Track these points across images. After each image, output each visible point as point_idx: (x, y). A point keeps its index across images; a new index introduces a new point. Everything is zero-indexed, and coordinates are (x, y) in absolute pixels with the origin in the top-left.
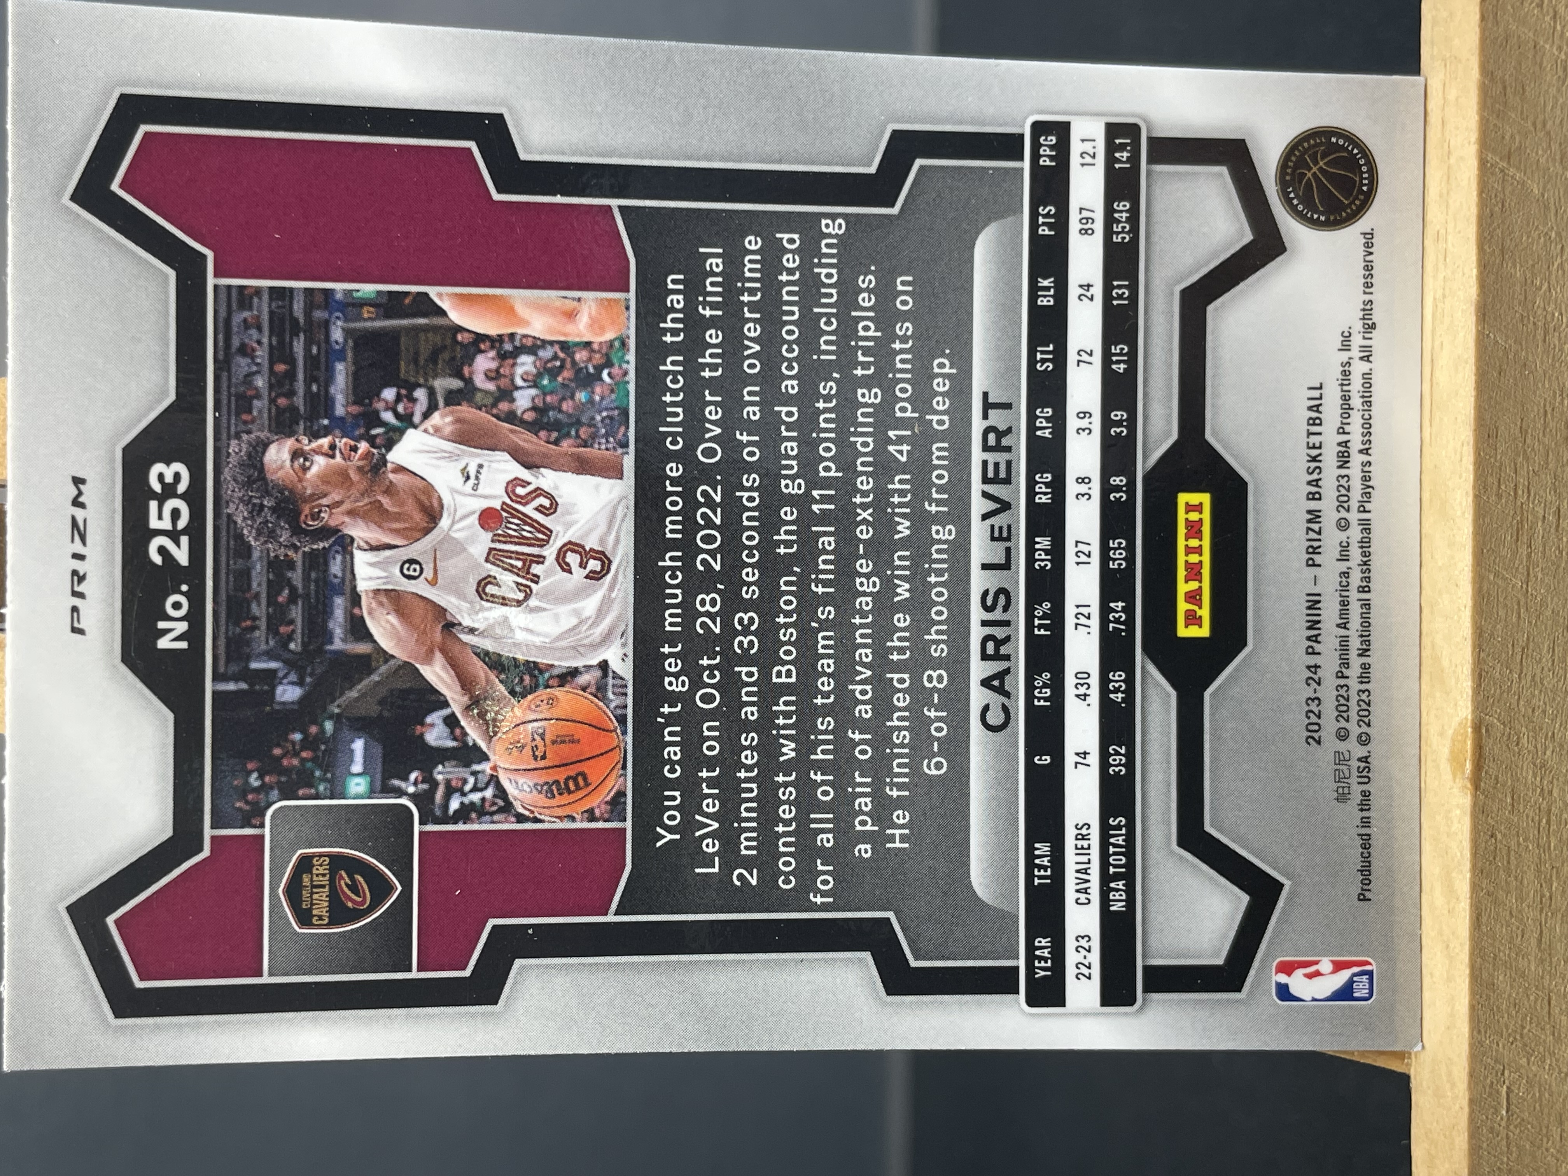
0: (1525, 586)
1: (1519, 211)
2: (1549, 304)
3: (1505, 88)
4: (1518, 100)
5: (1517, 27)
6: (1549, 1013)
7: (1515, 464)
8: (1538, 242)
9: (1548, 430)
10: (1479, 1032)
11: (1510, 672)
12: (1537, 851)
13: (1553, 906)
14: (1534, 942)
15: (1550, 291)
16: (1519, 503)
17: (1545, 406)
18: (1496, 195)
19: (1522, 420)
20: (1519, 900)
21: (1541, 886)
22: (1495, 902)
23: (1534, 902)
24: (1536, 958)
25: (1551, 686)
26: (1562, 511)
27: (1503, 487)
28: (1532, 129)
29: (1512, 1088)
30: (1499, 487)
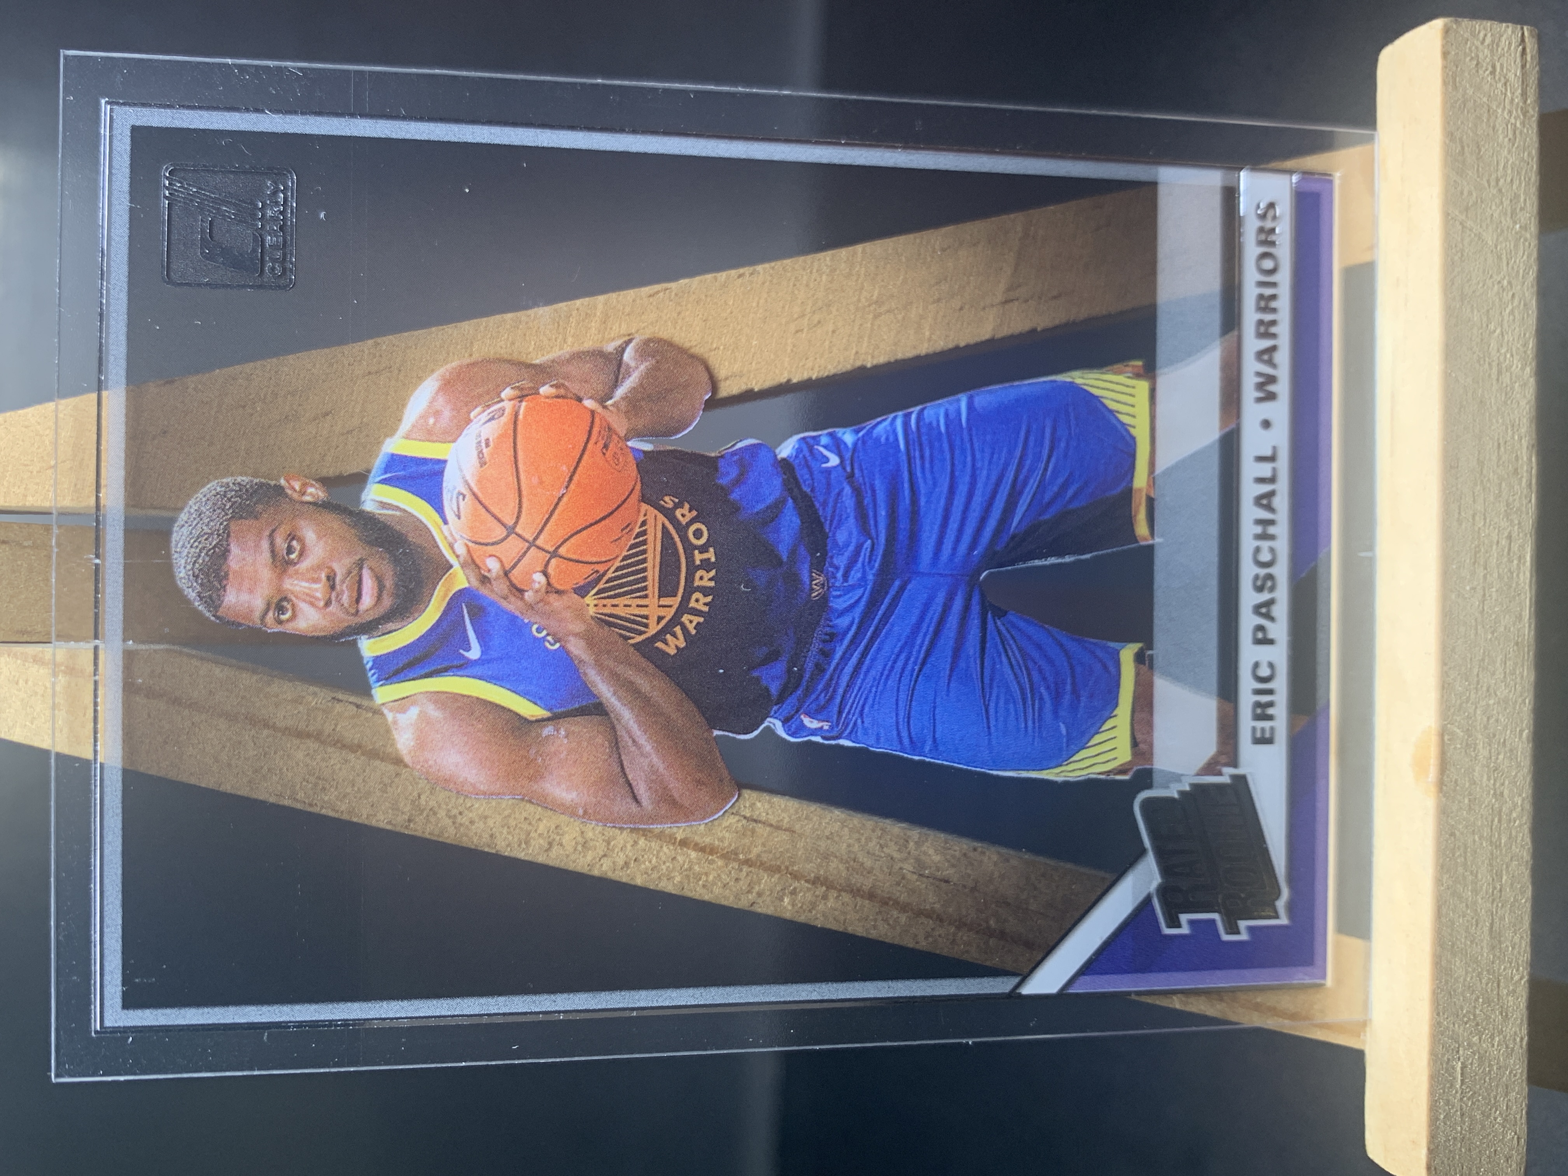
0: (1481, 605)
1: (1476, 260)
2: (1502, 346)
3: (1463, 148)
4: (1475, 159)
5: (1473, 92)
6: (1498, 994)
7: (1474, 493)
8: (1492, 289)
9: (1501, 462)
10: (1438, 1014)
11: (1469, 685)
12: (1490, 848)
13: (1503, 898)
14: (1486, 929)
15: (1503, 334)
16: (1477, 529)
17: (1498, 439)
18: (1456, 246)
19: (1479, 452)
20: (1474, 893)
21: (1493, 879)
22: (1454, 895)
23: (1486, 894)
24: (1487, 944)
25: (1503, 697)
26: (1513, 536)
27: (1463, 514)
28: (1486, 185)
29: (1466, 1064)
30: (1459, 513)
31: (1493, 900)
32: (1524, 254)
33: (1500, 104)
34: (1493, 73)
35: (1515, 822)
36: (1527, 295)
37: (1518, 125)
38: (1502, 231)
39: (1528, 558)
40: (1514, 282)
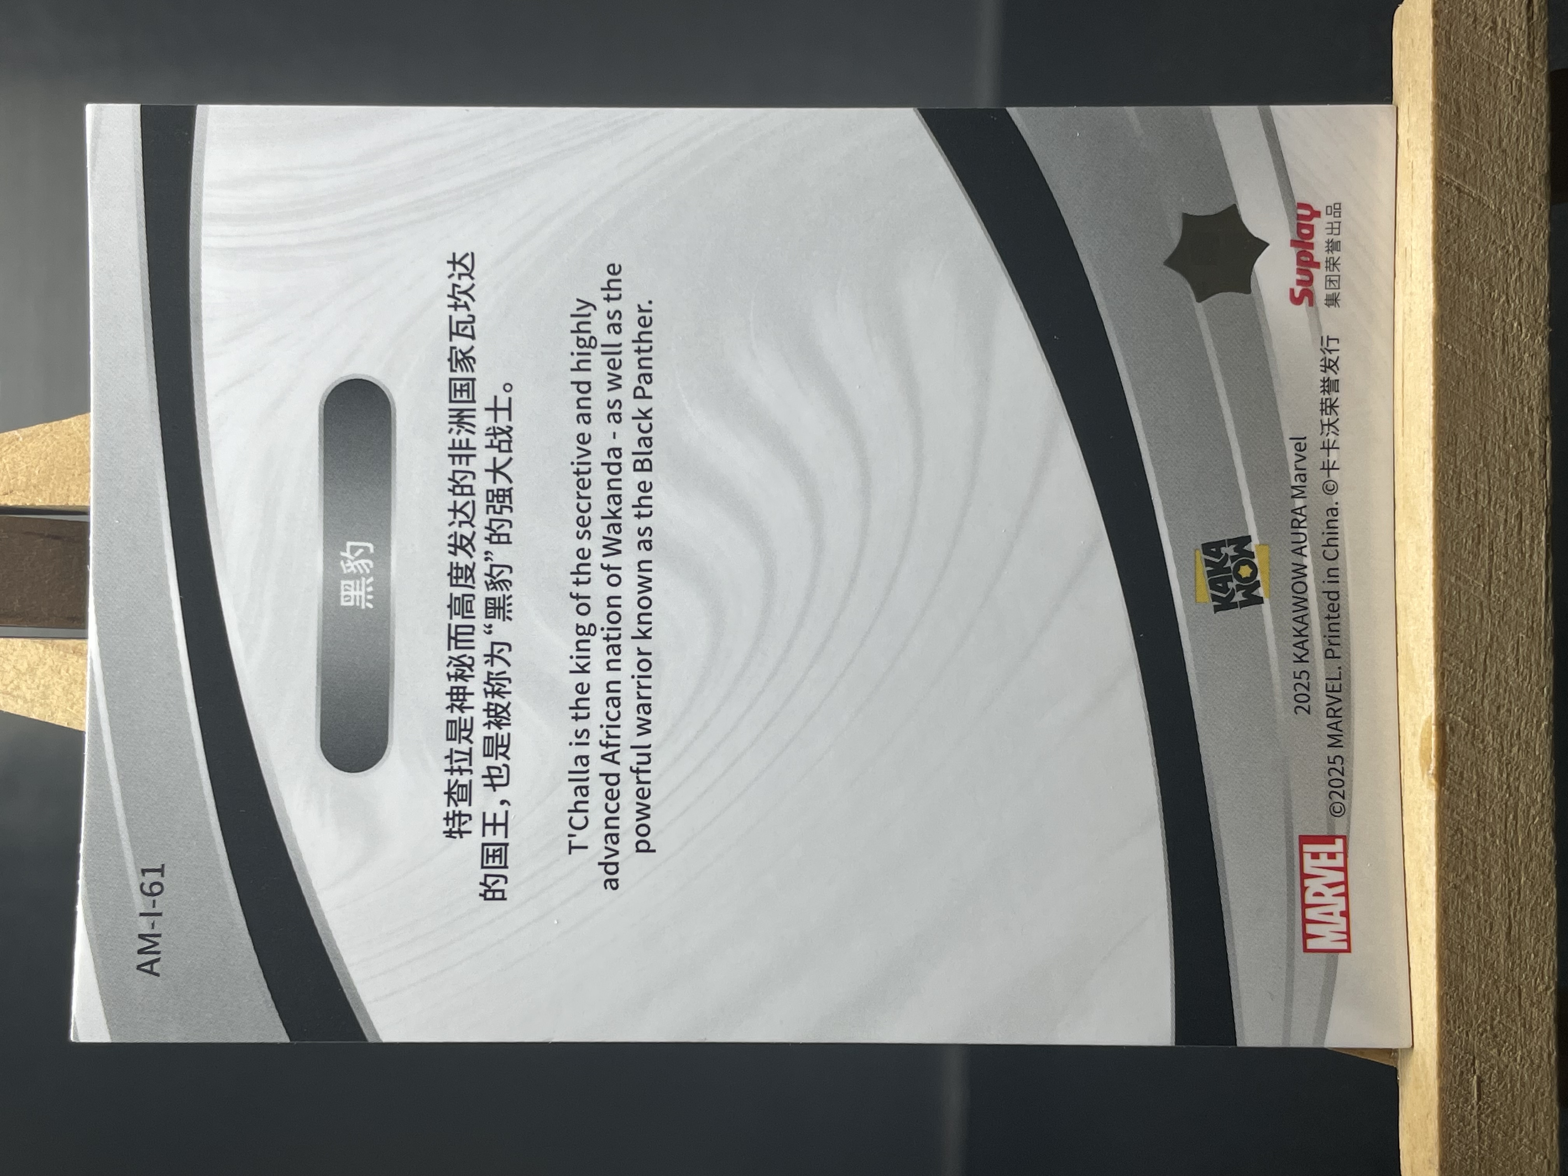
0: (1487, 588)
1: (1475, 226)
2: (1507, 315)
4: (1473, 121)
5: (1471, 51)
6: (1520, 1005)
7: (1476, 470)
8: (1495, 256)
9: (1508, 437)
10: (1448, 1022)
11: (1474, 671)
12: (1504, 846)
13: (1521, 900)
14: (1503, 935)
15: (1508, 302)
16: (1480, 508)
17: (1505, 413)
18: (1451, 212)
19: (1482, 427)
20: (1487, 894)
21: (1509, 880)
22: (1463, 895)
23: (1502, 896)
24: (1505, 950)
25: (1515, 685)
26: (1524, 514)
27: (1463, 493)
28: (1488, 147)
29: (1483, 1078)
30: (1459, 492)
31: (1510, 904)
32: (1532, 217)
33: (1503, 60)
34: (1493, 29)
35: (1534, 820)
36: (1537, 258)
37: (1524, 80)
38: (1506, 193)
39: (1543, 538)
40: (1522, 248)
